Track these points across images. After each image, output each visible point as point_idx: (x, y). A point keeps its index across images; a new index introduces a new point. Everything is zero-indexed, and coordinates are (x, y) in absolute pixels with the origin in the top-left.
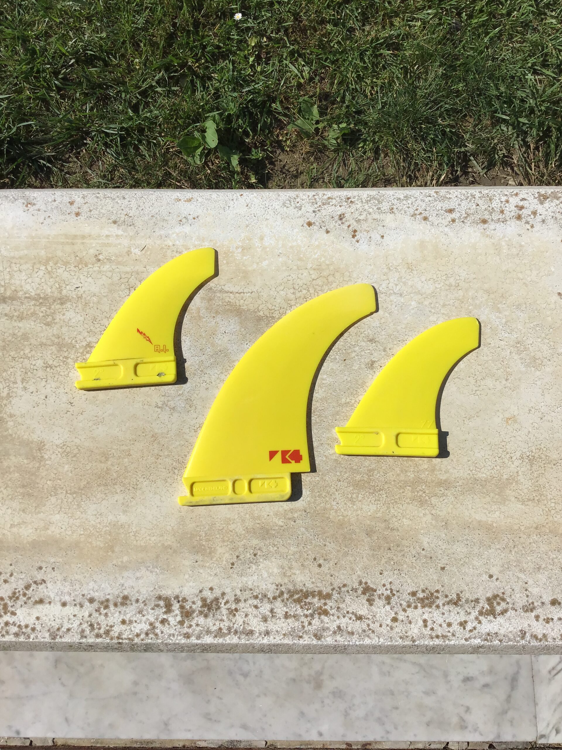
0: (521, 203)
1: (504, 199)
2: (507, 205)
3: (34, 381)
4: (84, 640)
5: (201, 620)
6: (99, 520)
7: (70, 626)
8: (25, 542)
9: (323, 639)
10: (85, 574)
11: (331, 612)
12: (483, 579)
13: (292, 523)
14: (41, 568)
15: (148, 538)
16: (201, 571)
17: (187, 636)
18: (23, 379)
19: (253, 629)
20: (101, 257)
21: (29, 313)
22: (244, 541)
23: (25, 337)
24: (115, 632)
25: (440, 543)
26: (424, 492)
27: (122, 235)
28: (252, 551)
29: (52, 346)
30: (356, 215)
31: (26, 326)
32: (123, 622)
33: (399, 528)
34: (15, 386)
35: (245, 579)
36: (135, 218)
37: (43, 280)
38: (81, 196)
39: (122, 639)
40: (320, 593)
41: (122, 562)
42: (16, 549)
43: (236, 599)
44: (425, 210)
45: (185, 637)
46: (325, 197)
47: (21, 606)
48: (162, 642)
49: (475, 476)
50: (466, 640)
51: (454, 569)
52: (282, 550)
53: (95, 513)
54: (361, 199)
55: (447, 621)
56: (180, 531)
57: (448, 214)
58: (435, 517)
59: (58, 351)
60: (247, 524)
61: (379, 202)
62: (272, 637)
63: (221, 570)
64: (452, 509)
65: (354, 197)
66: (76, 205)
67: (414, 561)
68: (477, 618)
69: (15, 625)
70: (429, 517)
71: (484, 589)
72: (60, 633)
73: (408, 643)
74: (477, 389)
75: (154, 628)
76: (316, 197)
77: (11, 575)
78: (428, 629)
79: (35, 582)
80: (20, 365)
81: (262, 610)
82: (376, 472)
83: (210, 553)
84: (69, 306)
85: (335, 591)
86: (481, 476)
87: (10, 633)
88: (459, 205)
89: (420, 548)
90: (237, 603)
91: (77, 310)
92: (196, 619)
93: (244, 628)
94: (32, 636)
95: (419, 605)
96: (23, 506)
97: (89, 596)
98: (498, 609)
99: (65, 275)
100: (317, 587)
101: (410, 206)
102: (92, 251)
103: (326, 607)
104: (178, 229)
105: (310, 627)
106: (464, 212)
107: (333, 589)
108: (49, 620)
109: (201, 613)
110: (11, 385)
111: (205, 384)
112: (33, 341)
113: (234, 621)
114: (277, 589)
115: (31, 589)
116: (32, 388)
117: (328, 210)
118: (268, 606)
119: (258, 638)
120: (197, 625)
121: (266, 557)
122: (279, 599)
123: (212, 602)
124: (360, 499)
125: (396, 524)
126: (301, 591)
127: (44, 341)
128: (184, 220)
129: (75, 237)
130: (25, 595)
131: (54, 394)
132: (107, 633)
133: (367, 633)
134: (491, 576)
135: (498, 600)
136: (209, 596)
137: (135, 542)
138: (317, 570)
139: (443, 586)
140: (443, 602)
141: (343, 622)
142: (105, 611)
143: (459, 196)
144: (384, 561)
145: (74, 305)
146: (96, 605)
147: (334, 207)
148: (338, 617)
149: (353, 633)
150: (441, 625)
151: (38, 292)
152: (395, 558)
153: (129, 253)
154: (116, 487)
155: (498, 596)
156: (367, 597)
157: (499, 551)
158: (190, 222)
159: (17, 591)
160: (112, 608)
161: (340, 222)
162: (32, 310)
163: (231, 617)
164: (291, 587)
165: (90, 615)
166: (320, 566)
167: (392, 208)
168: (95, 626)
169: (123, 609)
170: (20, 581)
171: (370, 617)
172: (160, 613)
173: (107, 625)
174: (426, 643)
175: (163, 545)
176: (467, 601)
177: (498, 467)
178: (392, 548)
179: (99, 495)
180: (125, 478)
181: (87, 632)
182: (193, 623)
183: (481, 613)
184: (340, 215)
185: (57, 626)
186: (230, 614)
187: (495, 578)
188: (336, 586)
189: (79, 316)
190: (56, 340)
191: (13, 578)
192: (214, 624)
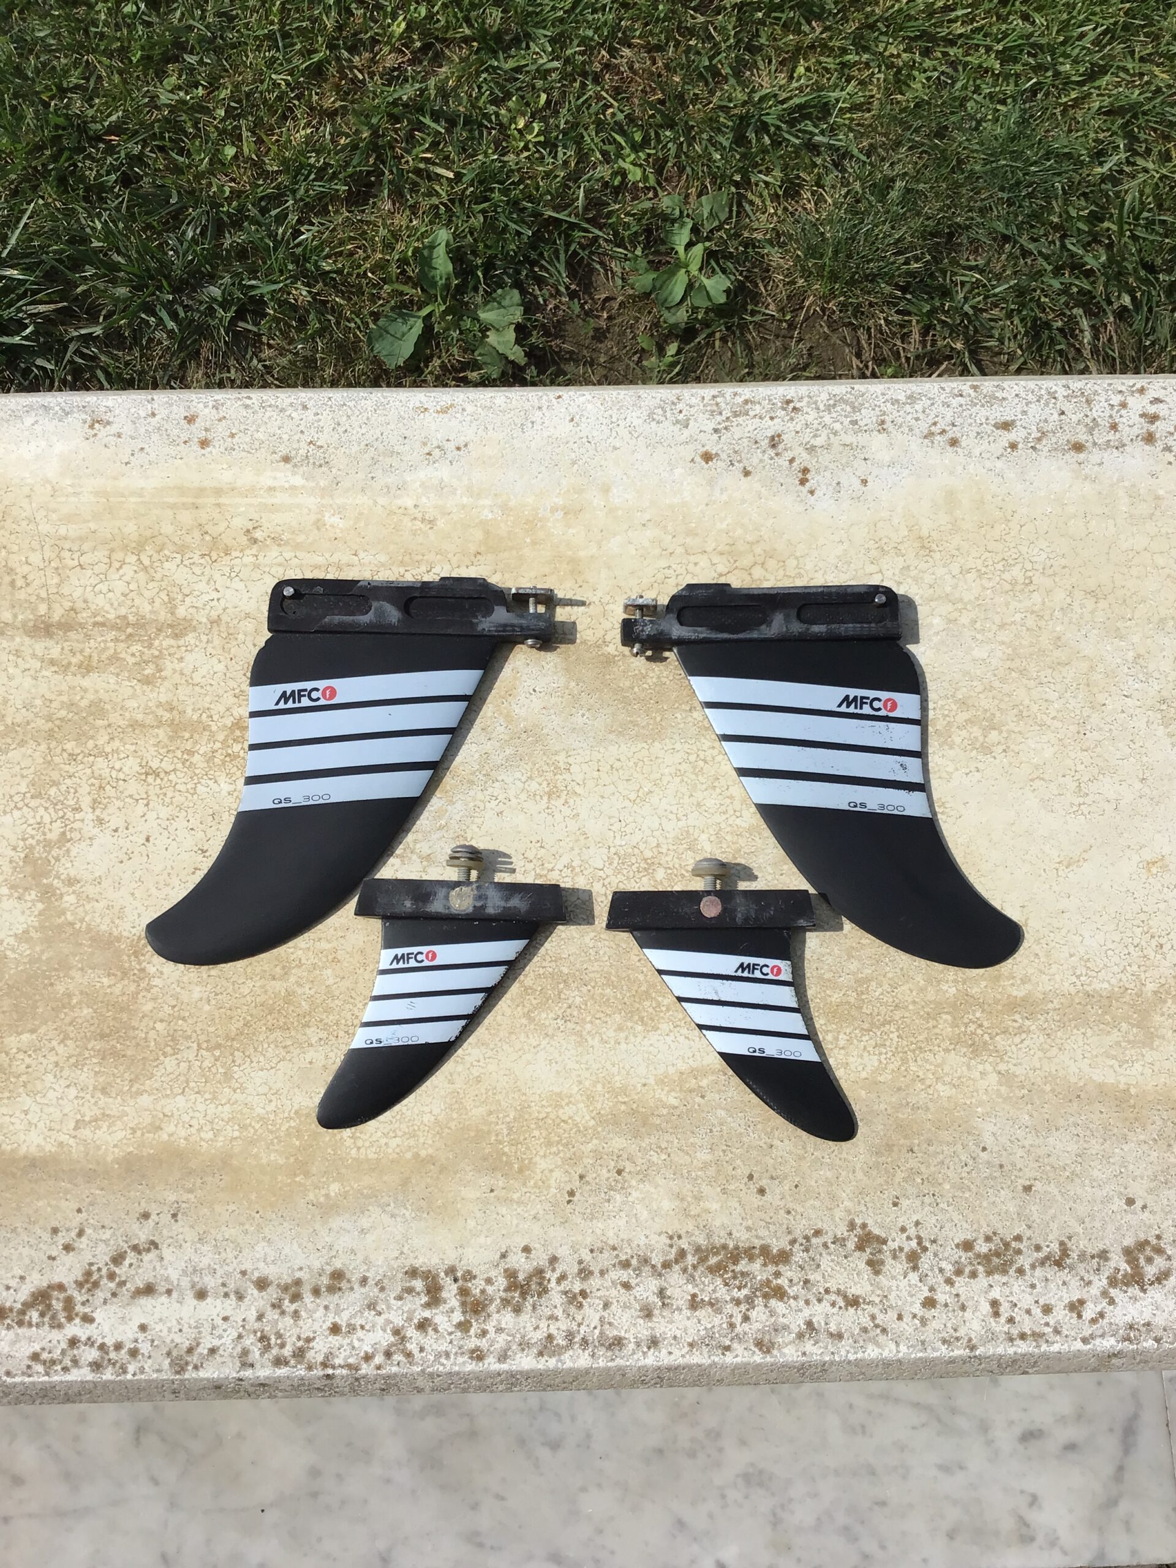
0: (1152, 409)
1: (1116, 400)
2: (1123, 412)
3: (120, 804)
4: (248, 1373)
5: (507, 1318)
6: (273, 1104)
7: (216, 1342)
8: (109, 1159)
9: (775, 1352)
10: (247, 1226)
11: (791, 1292)
12: (1115, 1208)
13: (698, 1100)
14: (146, 1216)
15: (383, 1141)
16: (503, 1210)
17: (478, 1355)
18: (95, 801)
19: (622, 1334)
20: (258, 534)
21: (104, 657)
22: (595, 1141)
23: (97, 709)
24: (316, 1354)
25: (1020, 1133)
26: (981, 1026)
27: (303, 487)
28: (612, 1164)
29: (158, 727)
30: (807, 436)
31: (98, 684)
32: (335, 1329)
33: (930, 1105)
34: (78, 816)
35: (599, 1225)
36: (331, 450)
37: (133, 586)
38: (211, 404)
39: (333, 1367)
40: (765, 1250)
41: (327, 1196)
42: (90, 1176)
43: (581, 1271)
44: (953, 425)
45: (471, 1358)
46: (739, 400)
47: (105, 1302)
48: (423, 1371)
49: (1088, 988)
50: (1085, 1341)
51: (1053, 1189)
52: (680, 1159)
53: (263, 1089)
54: (816, 403)
55: (1042, 1302)
56: (452, 1125)
57: (999, 432)
58: (1006, 1078)
59: (171, 739)
60: (599, 1106)
61: (853, 408)
62: (664, 1351)
63: (548, 1206)
64: (1040, 1059)
65: (801, 399)
66: (199, 423)
67: (964, 1175)
68: (1105, 1294)
69: (92, 1345)
70: (993, 1078)
71: (1118, 1229)
72: (195, 1359)
73: (960, 1352)
74: (1081, 800)
75: (403, 1339)
76: (719, 400)
77: (81, 1234)
78: (1003, 1320)
79: (135, 1248)
80: (88, 771)
81: (638, 1292)
82: (874, 984)
83: (521, 1171)
84: (192, 642)
85: (797, 1246)
86: (1100, 986)
87: (82, 1362)
88: (1024, 413)
89: (977, 1145)
90: (584, 1279)
91: (210, 650)
92: (495, 1316)
93: (602, 1333)
94: (131, 1368)
95: (981, 1269)
96: (101, 1080)
97: (256, 1274)
98: (1150, 1271)
99: (181, 575)
100: (757, 1237)
101: (921, 416)
102: (239, 523)
103: (779, 1281)
104: (425, 473)
105: (746, 1327)
106: (1034, 428)
107: (793, 1242)
108: (170, 1331)
109: (506, 1302)
110: (69, 815)
111: (494, 803)
112: (114, 718)
113: (579, 1318)
114: (671, 1246)
115: (127, 1262)
116: (116, 821)
117: (746, 427)
118: (653, 1284)
119: (634, 1353)
120: (499, 1330)
121: (644, 1176)
122: (676, 1268)
123: (529, 1279)
124: (842, 1043)
125: (923, 1095)
126: (724, 1247)
127: (140, 717)
128: (437, 453)
129: (201, 491)
130: (112, 1276)
131: (166, 833)
132: (300, 1354)
133: (872, 1334)
134: (1130, 1202)
135: (1148, 1251)
136: (523, 1265)
137: (354, 1152)
138: (756, 1200)
139: (1029, 1227)
140: (1030, 1261)
141: (819, 1312)
142: (294, 1307)
143: (1023, 395)
144: (900, 1176)
145: (204, 638)
146: (272, 1293)
147: (757, 420)
148: (807, 1302)
149: (840, 1336)
150: (1028, 1312)
151: (123, 611)
152: (923, 1169)
153: (319, 524)
154: (308, 1031)
155: (1147, 1242)
156: (866, 1255)
157: (1145, 1147)
158: (449, 456)
159: (94, 1268)
160: (308, 1298)
161: (772, 452)
162: (112, 651)
163: (572, 1310)
164: (702, 1241)
165: (260, 1317)
166: (762, 1191)
167: (883, 422)
168: (273, 1341)
169: (333, 1300)
170: (101, 1247)
171: (877, 1300)
172: (416, 1306)
173: (299, 1338)
174: (1000, 1350)
175: (416, 1156)
176: (1082, 1257)
177: (1135, 968)
178: (916, 1149)
179: (270, 1052)
180: (328, 1011)
181: (255, 1354)
182: (490, 1327)
183: (1113, 1282)
184: (773, 438)
185: (187, 1344)
186: (571, 1303)
187: (1139, 1204)
188: (798, 1234)
189: (215, 660)
190: (167, 715)
191: (84, 1239)
192: (537, 1328)
